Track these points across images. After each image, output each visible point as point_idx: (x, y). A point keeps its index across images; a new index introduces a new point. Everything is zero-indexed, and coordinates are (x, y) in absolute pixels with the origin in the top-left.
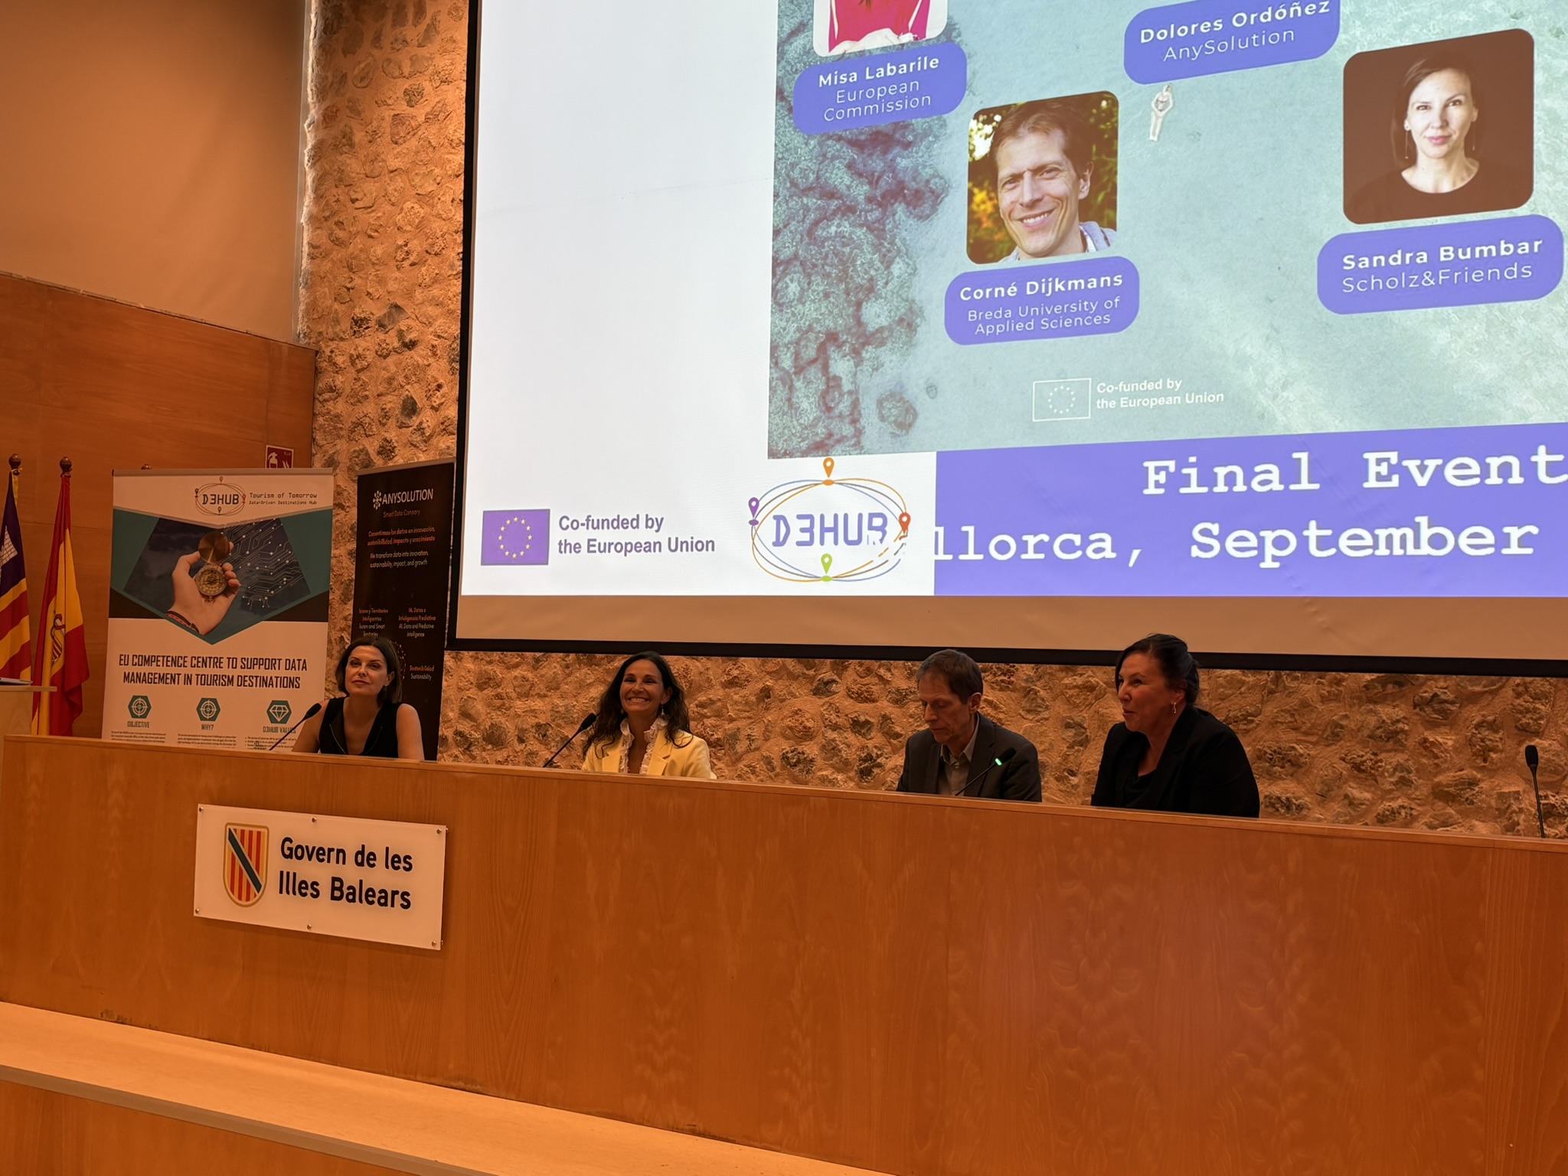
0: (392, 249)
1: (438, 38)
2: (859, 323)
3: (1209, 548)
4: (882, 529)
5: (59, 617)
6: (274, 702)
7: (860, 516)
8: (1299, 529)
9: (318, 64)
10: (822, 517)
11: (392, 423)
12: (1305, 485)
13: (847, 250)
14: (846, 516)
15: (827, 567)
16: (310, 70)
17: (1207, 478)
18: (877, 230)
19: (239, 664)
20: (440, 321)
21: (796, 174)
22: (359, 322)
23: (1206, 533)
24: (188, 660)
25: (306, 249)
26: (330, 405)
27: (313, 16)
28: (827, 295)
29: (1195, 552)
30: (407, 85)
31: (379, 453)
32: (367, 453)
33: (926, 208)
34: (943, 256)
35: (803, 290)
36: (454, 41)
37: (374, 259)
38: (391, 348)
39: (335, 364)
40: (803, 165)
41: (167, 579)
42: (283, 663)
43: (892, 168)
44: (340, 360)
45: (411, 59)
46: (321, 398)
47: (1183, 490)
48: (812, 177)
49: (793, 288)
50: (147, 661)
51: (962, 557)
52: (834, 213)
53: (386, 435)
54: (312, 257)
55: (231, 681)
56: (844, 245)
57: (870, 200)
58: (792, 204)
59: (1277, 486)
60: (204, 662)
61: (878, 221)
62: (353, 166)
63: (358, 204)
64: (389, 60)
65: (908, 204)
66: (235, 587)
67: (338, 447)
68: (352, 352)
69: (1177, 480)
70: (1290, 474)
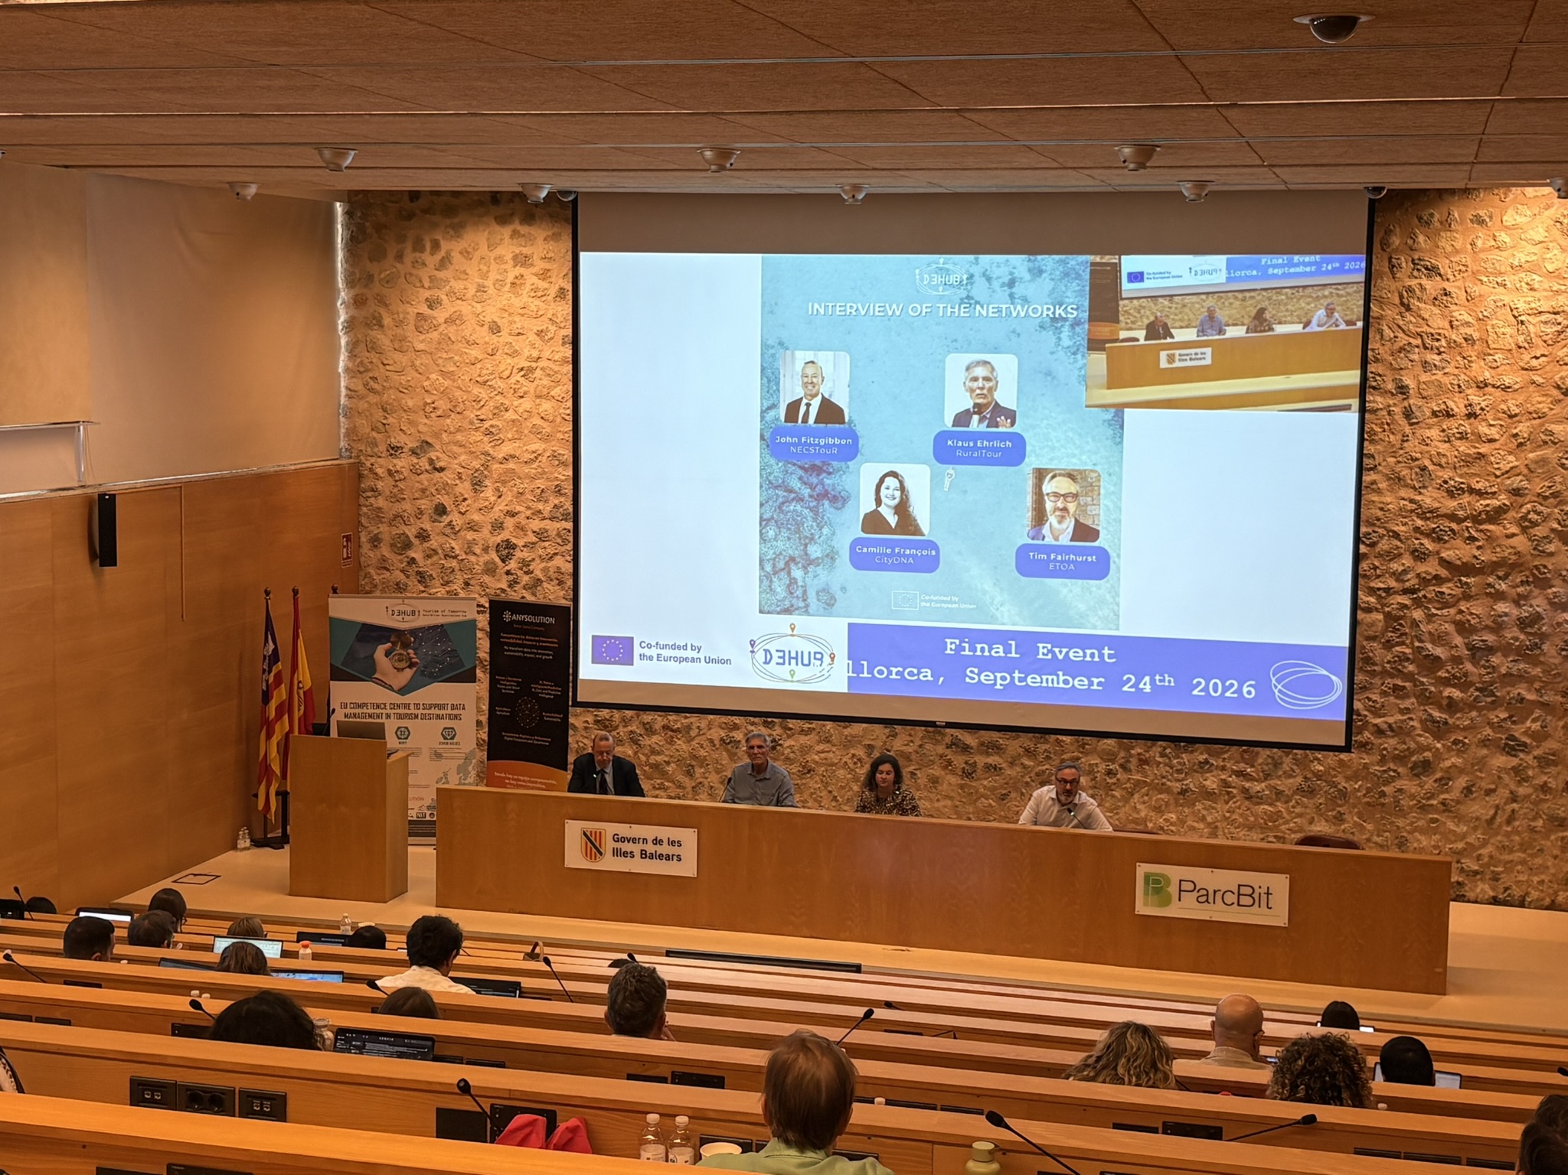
0: (421, 403)
1: (451, 268)
2: (806, 554)
3: (974, 679)
4: (821, 659)
5: (299, 682)
6: (445, 728)
7: (810, 653)
8: (1011, 674)
9: (346, 262)
10: (790, 652)
11: (425, 517)
12: (1014, 655)
13: (799, 518)
14: (802, 652)
15: (792, 676)
16: (339, 265)
17: (973, 649)
18: (815, 511)
19: (421, 707)
20: (463, 457)
21: (771, 478)
22: (396, 448)
23: (972, 672)
24: (388, 705)
25: (343, 392)
26: (372, 500)
27: (339, 226)
28: (789, 539)
29: (968, 680)
30: (427, 294)
31: (416, 537)
32: (407, 536)
33: (839, 505)
34: (849, 528)
35: (776, 535)
36: (467, 274)
37: (406, 408)
38: (423, 469)
39: (376, 474)
40: (776, 474)
41: (371, 658)
42: (449, 706)
43: (822, 483)
44: (380, 471)
45: (430, 277)
46: (364, 495)
47: (963, 653)
48: (780, 481)
49: (771, 533)
50: (360, 706)
51: (861, 675)
52: (793, 500)
53: (422, 526)
54: (349, 397)
55: (416, 717)
56: (798, 516)
57: (811, 496)
58: (770, 492)
59: (1002, 654)
60: (399, 706)
61: (815, 507)
62: (384, 340)
63: (388, 367)
64: (411, 274)
65: (830, 501)
66: (417, 663)
67: (381, 529)
68: (391, 468)
69: (959, 648)
70: (1007, 650)
